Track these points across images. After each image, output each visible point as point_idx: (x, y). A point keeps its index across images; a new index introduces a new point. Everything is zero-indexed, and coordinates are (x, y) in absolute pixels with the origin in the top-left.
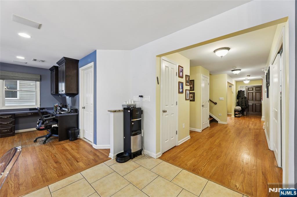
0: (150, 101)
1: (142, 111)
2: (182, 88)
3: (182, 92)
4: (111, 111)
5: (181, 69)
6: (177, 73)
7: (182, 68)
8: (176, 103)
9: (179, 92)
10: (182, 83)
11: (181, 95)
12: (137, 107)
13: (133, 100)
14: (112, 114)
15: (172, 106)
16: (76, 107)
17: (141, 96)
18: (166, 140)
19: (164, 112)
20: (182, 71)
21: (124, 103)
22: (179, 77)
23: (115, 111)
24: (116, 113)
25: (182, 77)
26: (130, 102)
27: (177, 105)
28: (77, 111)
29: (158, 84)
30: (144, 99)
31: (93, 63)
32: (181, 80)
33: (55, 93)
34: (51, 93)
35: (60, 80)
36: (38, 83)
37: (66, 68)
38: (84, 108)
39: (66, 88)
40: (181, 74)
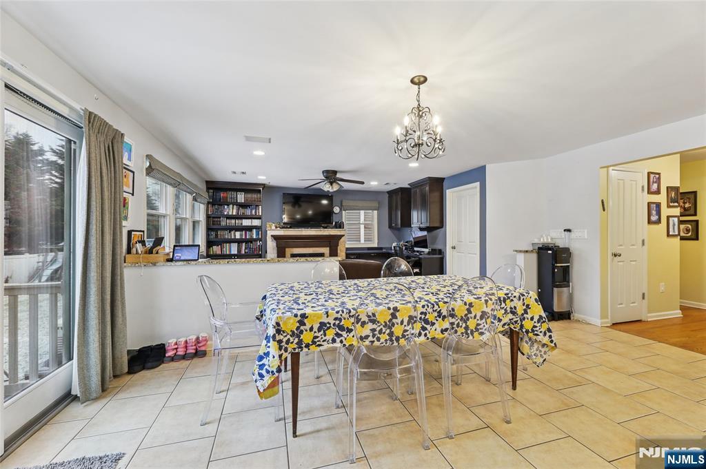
0: (586, 237)
1: (571, 254)
2: (659, 213)
3: (659, 221)
4: (518, 251)
5: (654, 179)
6: (643, 187)
7: (657, 176)
8: (641, 242)
9: (650, 222)
10: (658, 205)
12: (561, 246)
15: (631, 247)
16: (438, 247)
17: (569, 231)
18: (619, 302)
19: (615, 255)
20: (658, 181)
21: (536, 241)
23: (527, 251)
24: (527, 254)
25: (658, 192)
26: (546, 240)
27: (646, 247)
28: (440, 252)
29: (604, 210)
30: (573, 235)
31: (477, 184)
32: (655, 198)
33: (400, 226)
34: (390, 227)
35: (416, 208)
36: (376, 212)
37: (431, 191)
38: (454, 248)
39: (431, 219)
40: (655, 187)
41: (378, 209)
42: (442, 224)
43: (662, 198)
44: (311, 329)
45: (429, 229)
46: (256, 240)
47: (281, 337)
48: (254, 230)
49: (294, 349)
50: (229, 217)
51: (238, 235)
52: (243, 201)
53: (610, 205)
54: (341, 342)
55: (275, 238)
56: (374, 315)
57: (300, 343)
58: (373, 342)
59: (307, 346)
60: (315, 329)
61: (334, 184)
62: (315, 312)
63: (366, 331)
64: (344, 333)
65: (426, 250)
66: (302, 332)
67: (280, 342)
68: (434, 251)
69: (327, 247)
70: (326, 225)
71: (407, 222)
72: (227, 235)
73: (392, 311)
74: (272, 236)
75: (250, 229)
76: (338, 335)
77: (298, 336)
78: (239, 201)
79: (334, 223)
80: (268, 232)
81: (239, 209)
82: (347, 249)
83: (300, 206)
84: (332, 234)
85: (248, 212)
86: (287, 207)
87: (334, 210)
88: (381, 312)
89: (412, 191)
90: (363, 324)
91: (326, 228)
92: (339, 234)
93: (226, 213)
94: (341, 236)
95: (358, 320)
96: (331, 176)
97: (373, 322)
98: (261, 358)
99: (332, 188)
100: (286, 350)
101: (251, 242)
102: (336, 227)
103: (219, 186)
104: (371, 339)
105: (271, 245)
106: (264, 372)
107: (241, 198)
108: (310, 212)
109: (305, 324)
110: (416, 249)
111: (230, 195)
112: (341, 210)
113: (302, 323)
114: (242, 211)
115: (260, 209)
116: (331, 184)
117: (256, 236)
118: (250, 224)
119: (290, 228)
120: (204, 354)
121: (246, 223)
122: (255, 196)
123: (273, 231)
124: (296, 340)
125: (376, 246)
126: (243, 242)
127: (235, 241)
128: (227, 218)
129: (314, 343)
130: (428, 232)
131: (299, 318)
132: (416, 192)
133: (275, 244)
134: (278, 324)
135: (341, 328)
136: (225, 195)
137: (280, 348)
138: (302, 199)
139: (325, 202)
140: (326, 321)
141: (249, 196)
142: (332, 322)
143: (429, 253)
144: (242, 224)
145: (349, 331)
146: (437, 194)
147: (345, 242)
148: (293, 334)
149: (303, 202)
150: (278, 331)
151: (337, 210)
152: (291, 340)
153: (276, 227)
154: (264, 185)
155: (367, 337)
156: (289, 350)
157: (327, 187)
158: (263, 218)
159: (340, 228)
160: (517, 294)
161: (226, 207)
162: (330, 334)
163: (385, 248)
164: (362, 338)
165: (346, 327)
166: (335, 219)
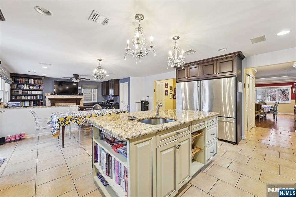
0: (151, 98)
1: (149, 103)
2: (168, 93)
3: (168, 95)
4: (137, 102)
5: (167, 84)
6: (164, 86)
9: (166, 95)
10: (168, 91)
11: (167, 96)
12: (147, 101)
13: (145, 98)
14: (137, 103)
15: (161, 101)
16: (118, 102)
17: (148, 97)
19: (157, 103)
20: (168, 85)
21: (141, 100)
22: (166, 88)
24: (138, 103)
25: (168, 88)
26: (144, 99)
27: (165, 101)
28: (118, 104)
30: (149, 98)
31: (128, 83)
32: (167, 89)
33: (105, 95)
34: (102, 95)
35: (110, 88)
36: (96, 89)
37: (115, 83)
38: (122, 102)
39: (115, 92)
40: (167, 86)
41: (97, 88)
42: (119, 95)
43: (168, 89)
44: (68, 120)
45: (115, 96)
46: (39, 100)
47: (59, 122)
48: (39, 96)
49: (63, 125)
50: (24, 90)
51: (29, 98)
52: (32, 83)
53: (156, 91)
54: (76, 123)
55: (50, 99)
56: (85, 116)
57: (65, 124)
58: (85, 123)
59: (67, 124)
60: (69, 120)
61: (78, 80)
62: (69, 116)
63: (83, 120)
64: (77, 121)
65: (114, 103)
66: (65, 121)
67: (59, 123)
68: (116, 103)
69: (75, 102)
70: (75, 94)
71: (107, 93)
72: (23, 98)
73: (90, 115)
74: (48, 98)
75: (36, 95)
76: (75, 121)
77: (64, 122)
78: (30, 83)
79: (78, 93)
80: (46, 97)
81: (30, 86)
82: (84, 103)
83: (62, 86)
84: (77, 97)
85: (35, 88)
86: (56, 86)
87: (79, 88)
88: (87, 116)
89: (109, 83)
90: (82, 119)
91: (75, 95)
92: (81, 97)
93: (22, 88)
94: (81, 99)
95: (81, 118)
96: (76, 76)
97: (85, 118)
98: (54, 127)
99: (77, 81)
100: (61, 125)
101: (37, 101)
102: (79, 95)
103: (18, 76)
104: (84, 122)
105: (48, 102)
106: (55, 130)
107: (31, 81)
108: (67, 88)
109: (66, 119)
110: (111, 103)
111: (24, 80)
112: (82, 88)
113: (65, 119)
114: (31, 87)
115: (42, 87)
116: (77, 79)
117: (40, 98)
118: (36, 93)
119: (58, 95)
120: (24, 139)
121: (33, 92)
122: (39, 81)
123: (48, 96)
124: (64, 123)
125: (97, 102)
126: (32, 101)
127: (27, 100)
128: (23, 90)
129: (69, 124)
130: (114, 97)
131: (65, 118)
132: (110, 83)
133: (50, 102)
134: (59, 119)
135: (76, 120)
136: (22, 80)
137: (59, 125)
138: (63, 83)
139: (75, 84)
140: (72, 118)
141: (36, 81)
142: (74, 118)
143: (115, 104)
144: (31, 93)
145: (79, 120)
146: (117, 85)
147: (83, 101)
148: (63, 121)
149: (63, 84)
150: (59, 121)
151: (80, 88)
152: (62, 123)
153: (50, 95)
154: (44, 77)
155: (83, 122)
156: (62, 125)
157: (75, 80)
158: (43, 91)
159: (81, 95)
160: (123, 111)
161: (22, 85)
162: (73, 121)
163: (100, 103)
164: (82, 122)
165: (78, 119)
166: (79, 92)
